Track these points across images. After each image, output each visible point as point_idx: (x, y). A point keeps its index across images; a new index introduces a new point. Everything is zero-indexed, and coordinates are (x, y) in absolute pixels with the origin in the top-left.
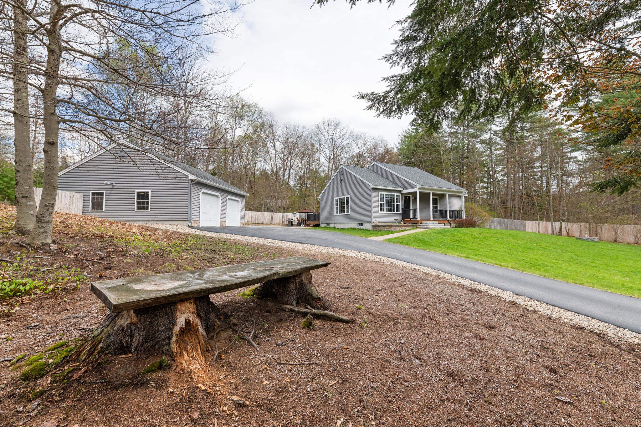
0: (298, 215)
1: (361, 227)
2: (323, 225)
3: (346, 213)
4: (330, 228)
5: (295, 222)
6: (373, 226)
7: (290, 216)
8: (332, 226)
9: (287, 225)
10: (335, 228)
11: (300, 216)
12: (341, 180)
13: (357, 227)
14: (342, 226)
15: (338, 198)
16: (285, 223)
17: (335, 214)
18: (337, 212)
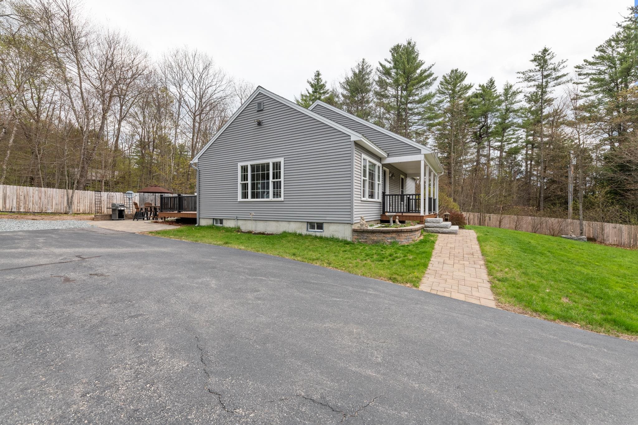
0: (136, 197)
1: (317, 233)
2: (203, 223)
3: (271, 198)
4: (224, 228)
5: (130, 210)
6: (355, 231)
7: (118, 198)
8: (229, 224)
9: (110, 218)
10: (238, 230)
11: (142, 200)
12: (259, 124)
13: (304, 232)
14: (260, 227)
15: (249, 164)
16: (105, 211)
17: (240, 199)
18: (245, 195)
